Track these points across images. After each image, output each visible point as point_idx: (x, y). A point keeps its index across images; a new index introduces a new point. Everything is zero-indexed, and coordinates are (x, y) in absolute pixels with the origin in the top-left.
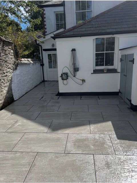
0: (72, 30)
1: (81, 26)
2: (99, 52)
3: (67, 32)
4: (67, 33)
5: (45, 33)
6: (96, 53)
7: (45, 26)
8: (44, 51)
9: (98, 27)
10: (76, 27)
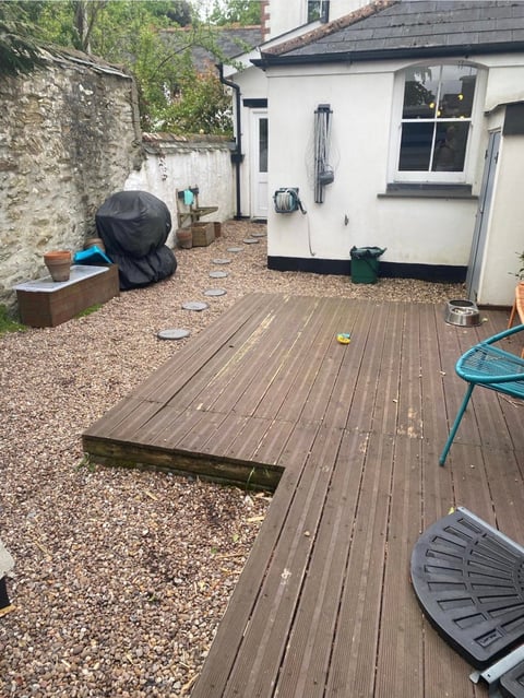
0: (329, 34)
1: (364, 18)
2: (415, 117)
3: (308, 44)
4: (307, 47)
5: (264, 34)
6: (404, 124)
7: (266, 7)
8: (247, 108)
9: (420, 24)
10: (342, 25)
